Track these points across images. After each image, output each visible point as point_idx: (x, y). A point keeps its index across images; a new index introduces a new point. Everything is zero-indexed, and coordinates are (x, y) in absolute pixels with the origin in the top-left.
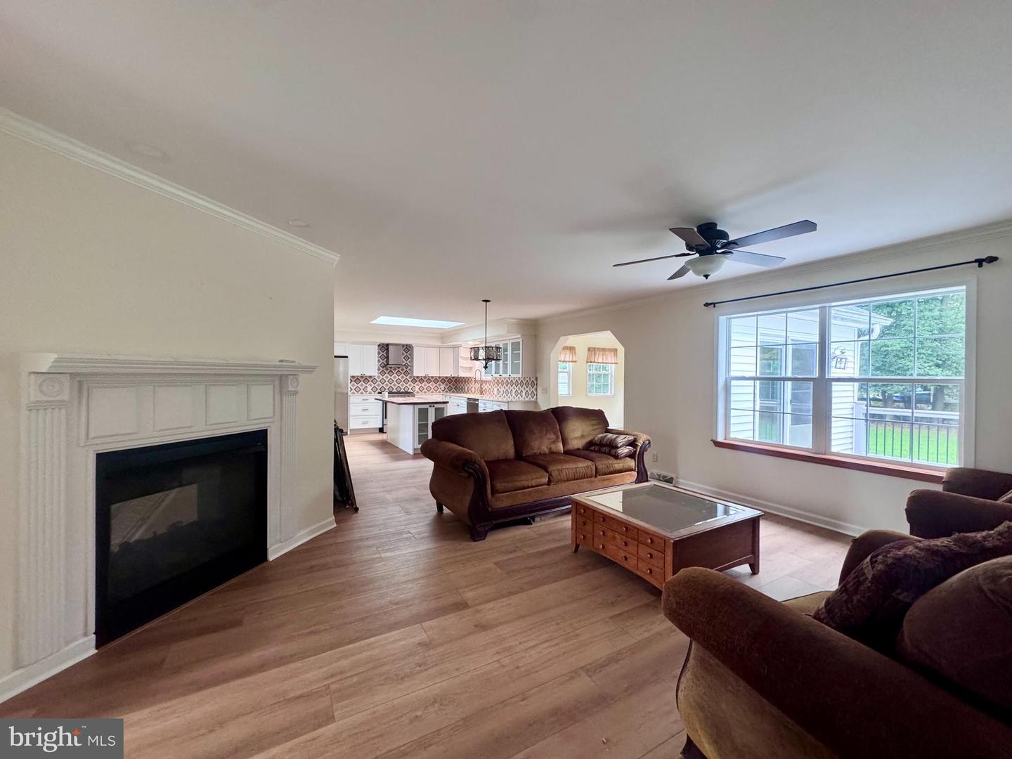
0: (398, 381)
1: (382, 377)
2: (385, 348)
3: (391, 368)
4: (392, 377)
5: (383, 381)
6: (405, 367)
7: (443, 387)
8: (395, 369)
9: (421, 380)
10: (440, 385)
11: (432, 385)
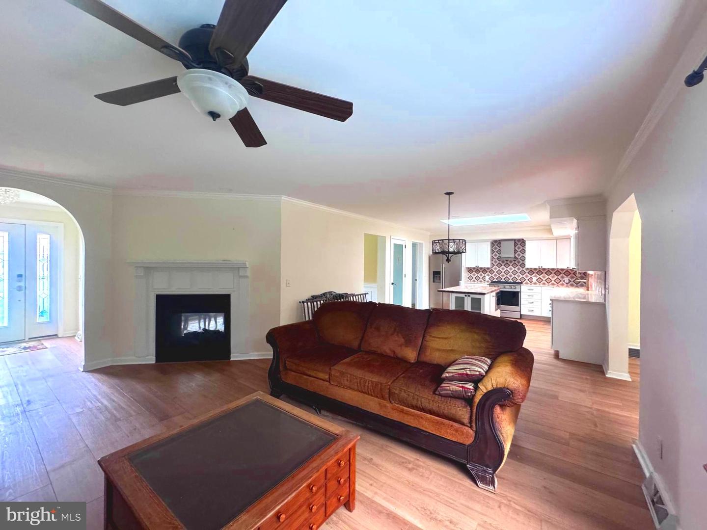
0: (515, 273)
1: (498, 269)
2: (496, 244)
3: (507, 261)
4: (508, 269)
5: (499, 272)
6: (518, 260)
7: (566, 279)
8: (511, 262)
9: (532, 271)
10: (562, 277)
11: (553, 278)
